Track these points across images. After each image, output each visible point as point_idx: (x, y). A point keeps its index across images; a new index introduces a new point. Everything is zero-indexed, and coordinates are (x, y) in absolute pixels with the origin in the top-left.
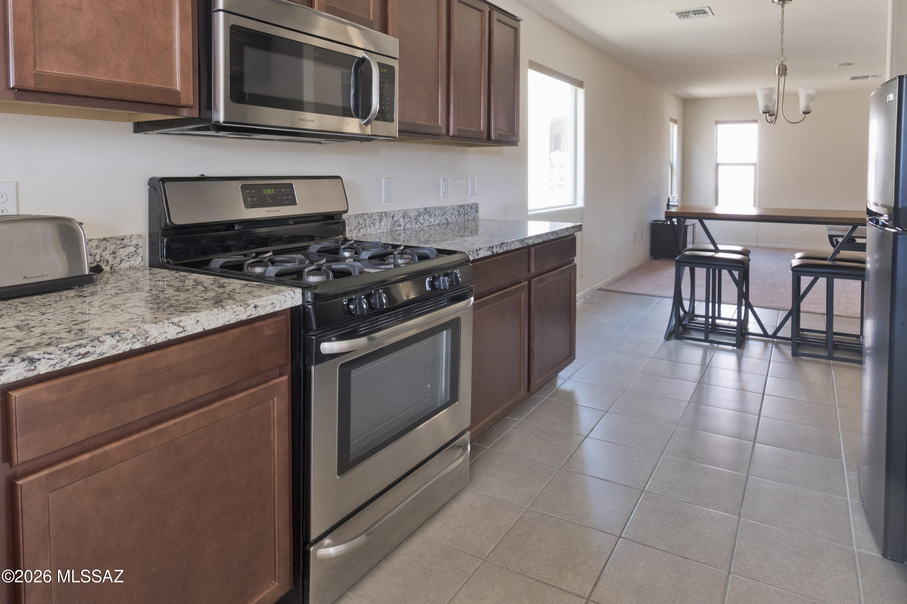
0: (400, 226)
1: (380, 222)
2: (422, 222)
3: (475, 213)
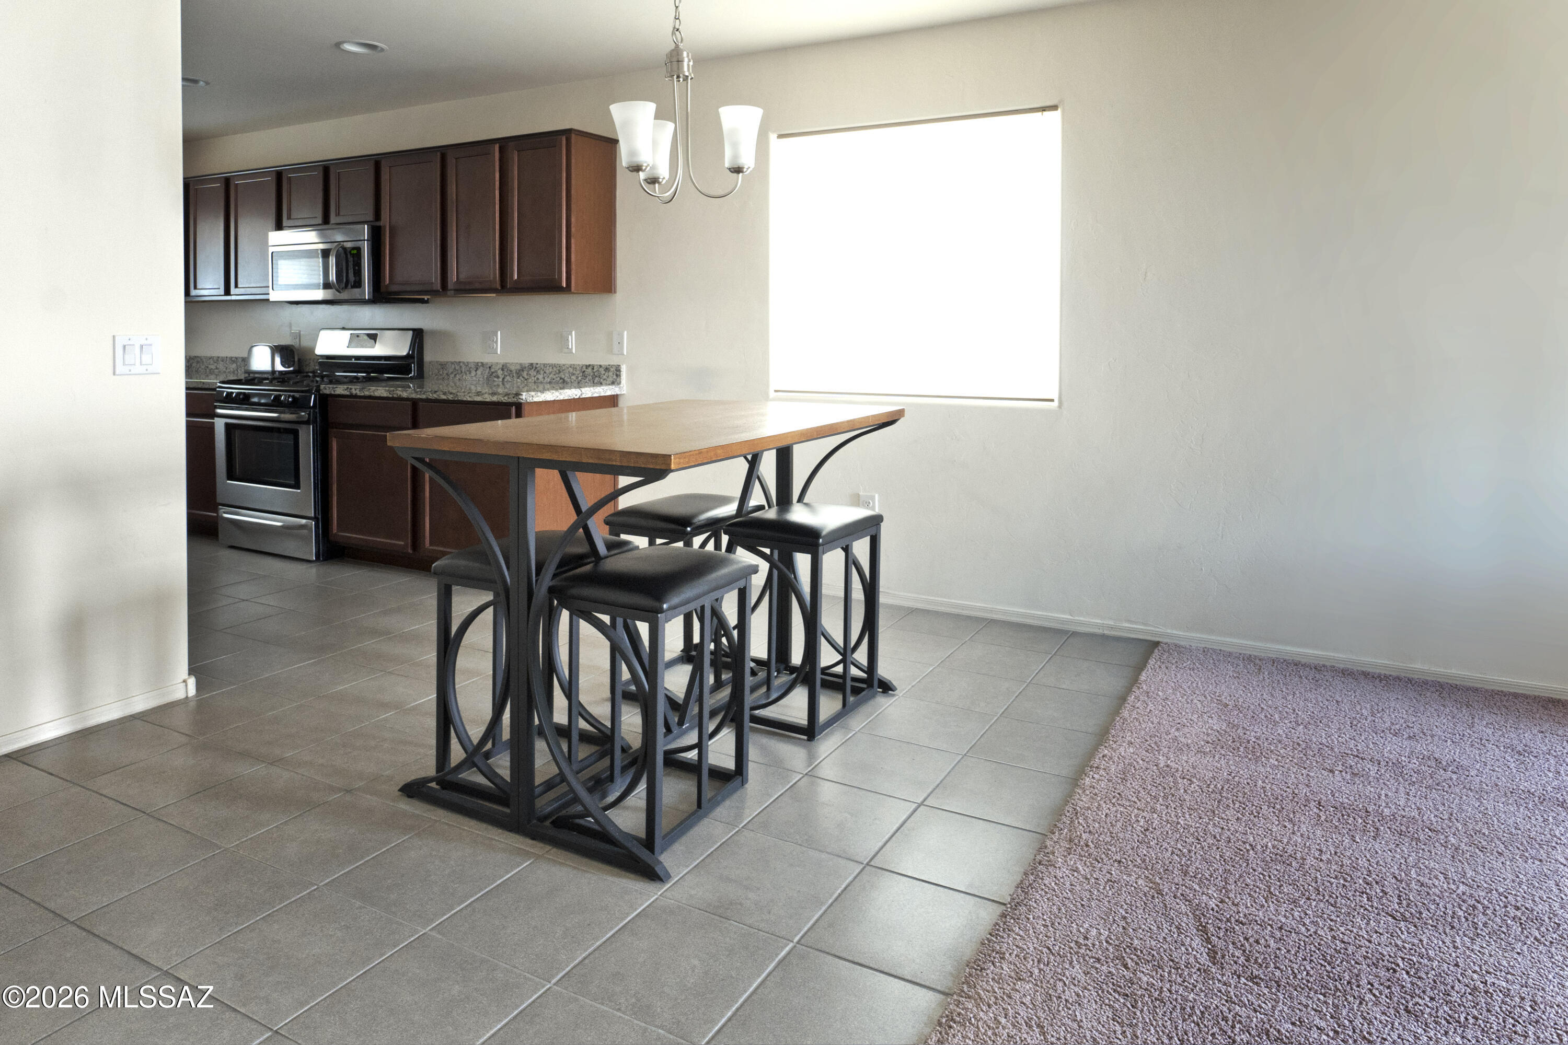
0: (498, 377)
1: (476, 371)
2: (526, 377)
3: (615, 377)
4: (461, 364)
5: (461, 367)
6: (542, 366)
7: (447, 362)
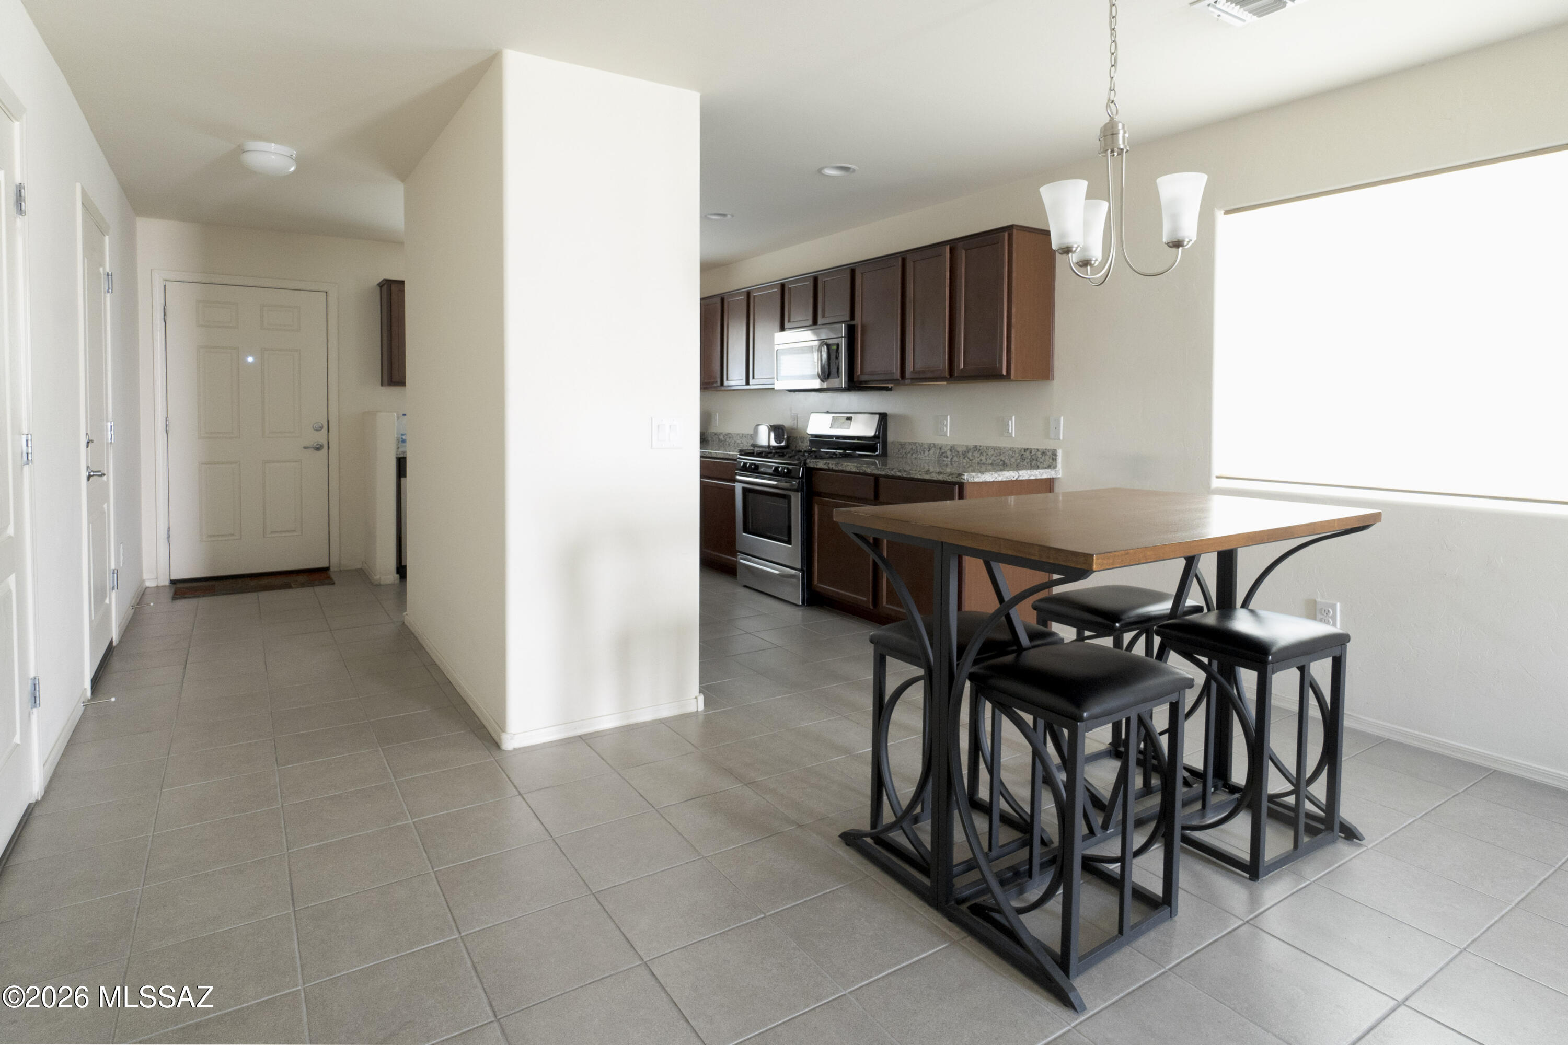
0: (947, 457)
1: (929, 451)
2: (971, 458)
3: (1051, 461)
4: (917, 445)
5: (917, 447)
6: (985, 449)
7: (906, 443)
